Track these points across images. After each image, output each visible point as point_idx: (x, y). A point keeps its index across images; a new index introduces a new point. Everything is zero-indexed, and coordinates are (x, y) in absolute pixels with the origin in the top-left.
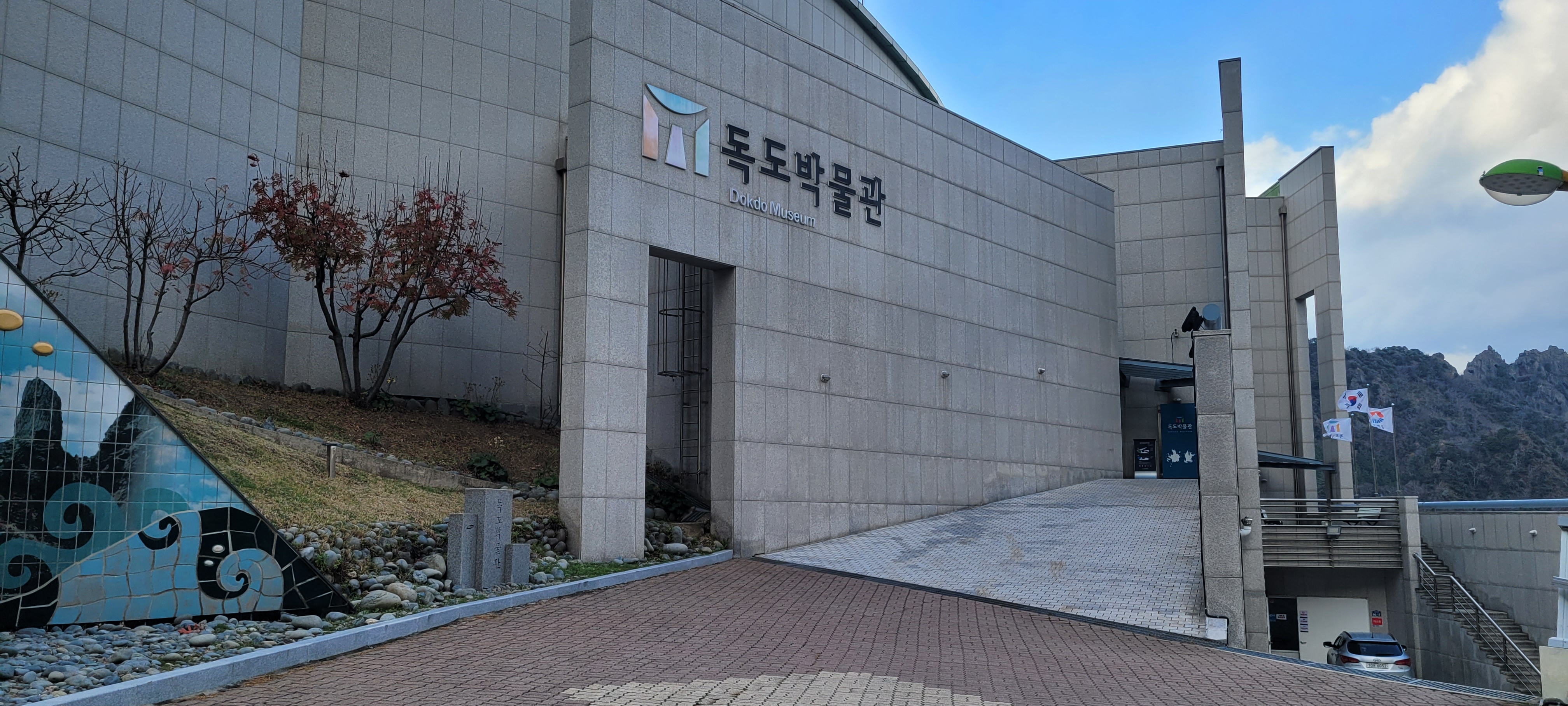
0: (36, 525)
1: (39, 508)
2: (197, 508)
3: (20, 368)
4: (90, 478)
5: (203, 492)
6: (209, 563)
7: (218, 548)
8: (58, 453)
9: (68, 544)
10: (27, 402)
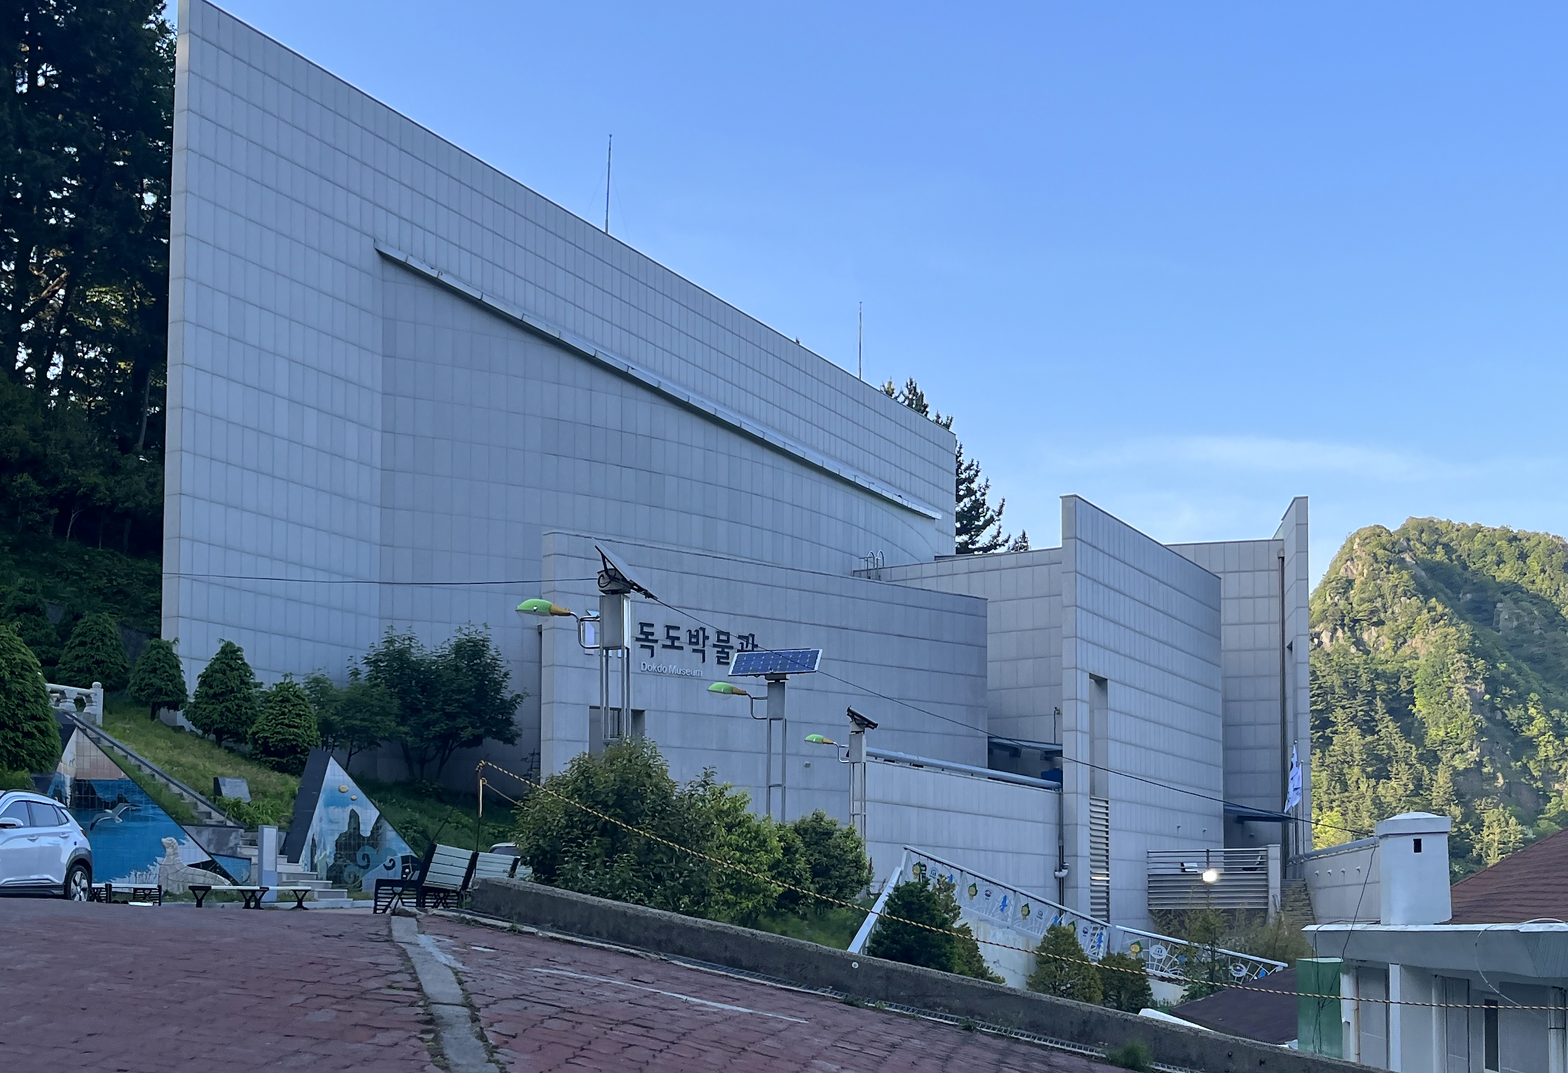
0: (354, 861)
1: (355, 854)
2: (400, 855)
3: (348, 806)
4: (368, 844)
5: (402, 849)
6: (404, 876)
7: (407, 870)
8: (359, 835)
9: (363, 867)
10: (351, 817)
